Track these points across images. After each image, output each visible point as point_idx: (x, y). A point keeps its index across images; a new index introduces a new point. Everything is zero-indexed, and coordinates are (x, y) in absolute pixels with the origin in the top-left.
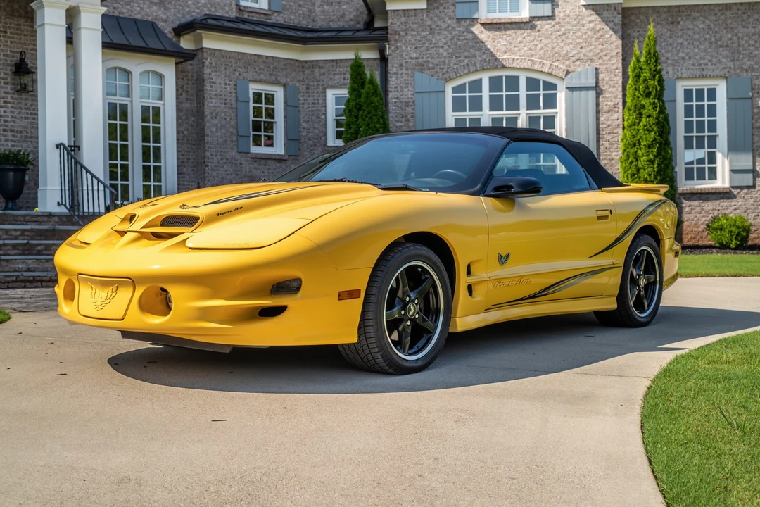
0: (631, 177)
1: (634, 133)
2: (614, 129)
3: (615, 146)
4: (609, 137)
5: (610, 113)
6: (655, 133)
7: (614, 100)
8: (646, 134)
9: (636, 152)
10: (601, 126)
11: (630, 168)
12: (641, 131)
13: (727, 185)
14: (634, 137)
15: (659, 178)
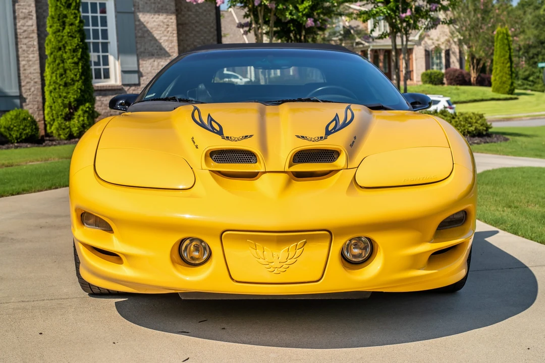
0: (60, 77)
1: (59, 39)
2: (30, 34)
3: (32, 49)
4: (25, 41)
5: (26, 20)
6: (78, 40)
7: (28, 8)
8: (70, 40)
9: (62, 55)
10: (18, 31)
11: (58, 69)
12: (65, 37)
13: (119, 83)
14: (59, 42)
15: (83, 77)
